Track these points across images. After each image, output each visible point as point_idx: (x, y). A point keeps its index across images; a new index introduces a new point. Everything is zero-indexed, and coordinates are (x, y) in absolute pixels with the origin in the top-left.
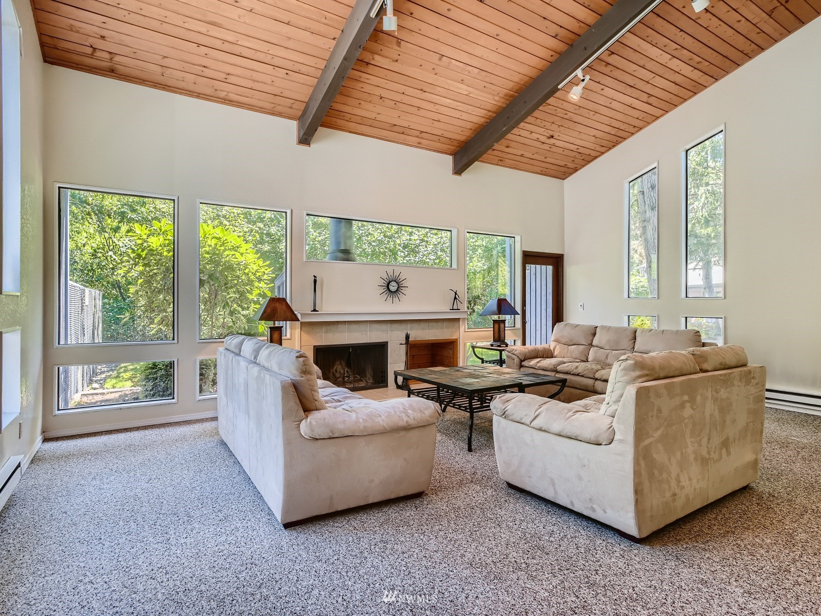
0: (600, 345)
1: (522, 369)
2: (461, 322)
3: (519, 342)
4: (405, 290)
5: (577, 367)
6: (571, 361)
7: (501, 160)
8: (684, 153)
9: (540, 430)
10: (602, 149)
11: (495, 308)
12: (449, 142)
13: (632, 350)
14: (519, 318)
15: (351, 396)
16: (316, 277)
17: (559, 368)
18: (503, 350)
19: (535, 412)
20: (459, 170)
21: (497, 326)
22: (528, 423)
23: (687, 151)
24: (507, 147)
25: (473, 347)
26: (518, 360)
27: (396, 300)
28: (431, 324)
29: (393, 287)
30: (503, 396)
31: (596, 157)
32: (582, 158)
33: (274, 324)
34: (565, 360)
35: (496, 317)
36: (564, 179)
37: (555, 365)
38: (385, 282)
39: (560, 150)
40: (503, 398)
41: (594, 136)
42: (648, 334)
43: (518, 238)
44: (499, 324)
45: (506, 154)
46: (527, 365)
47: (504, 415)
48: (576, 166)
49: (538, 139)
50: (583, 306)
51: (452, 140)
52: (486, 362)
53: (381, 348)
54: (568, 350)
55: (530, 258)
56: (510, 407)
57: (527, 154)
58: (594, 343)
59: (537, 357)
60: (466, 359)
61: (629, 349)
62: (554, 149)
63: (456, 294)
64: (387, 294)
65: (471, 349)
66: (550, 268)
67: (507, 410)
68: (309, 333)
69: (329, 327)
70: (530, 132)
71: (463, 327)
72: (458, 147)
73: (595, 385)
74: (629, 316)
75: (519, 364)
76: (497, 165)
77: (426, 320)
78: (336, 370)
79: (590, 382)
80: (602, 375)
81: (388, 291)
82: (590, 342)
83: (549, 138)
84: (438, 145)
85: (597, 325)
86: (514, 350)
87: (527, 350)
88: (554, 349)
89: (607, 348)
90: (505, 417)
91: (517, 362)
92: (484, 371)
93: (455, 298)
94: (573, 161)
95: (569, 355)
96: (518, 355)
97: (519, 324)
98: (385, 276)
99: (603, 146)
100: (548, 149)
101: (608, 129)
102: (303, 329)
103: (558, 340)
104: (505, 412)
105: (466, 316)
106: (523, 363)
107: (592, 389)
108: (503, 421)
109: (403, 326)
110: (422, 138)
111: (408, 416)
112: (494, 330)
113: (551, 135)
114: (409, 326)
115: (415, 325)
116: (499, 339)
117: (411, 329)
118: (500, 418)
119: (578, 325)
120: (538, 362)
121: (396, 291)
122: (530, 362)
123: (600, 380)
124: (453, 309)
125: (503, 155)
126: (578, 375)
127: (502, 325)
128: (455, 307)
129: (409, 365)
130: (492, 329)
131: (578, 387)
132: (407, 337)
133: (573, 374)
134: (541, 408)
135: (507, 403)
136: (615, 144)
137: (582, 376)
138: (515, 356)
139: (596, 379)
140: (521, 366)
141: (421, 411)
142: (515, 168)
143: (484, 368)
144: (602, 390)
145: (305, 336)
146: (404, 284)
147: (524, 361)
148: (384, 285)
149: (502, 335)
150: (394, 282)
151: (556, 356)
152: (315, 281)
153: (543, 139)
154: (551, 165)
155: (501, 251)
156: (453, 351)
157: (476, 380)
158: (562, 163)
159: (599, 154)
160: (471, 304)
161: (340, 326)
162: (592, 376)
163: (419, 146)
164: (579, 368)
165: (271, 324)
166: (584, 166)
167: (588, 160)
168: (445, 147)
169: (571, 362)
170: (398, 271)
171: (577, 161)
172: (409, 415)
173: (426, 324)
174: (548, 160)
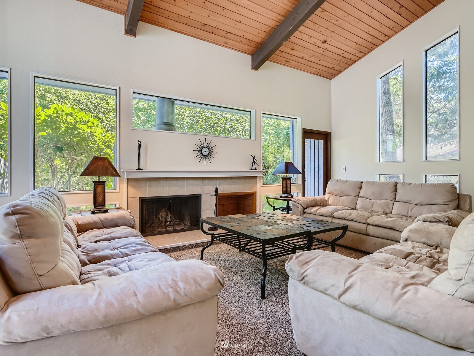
0: (366, 196)
1: (305, 215)
2: (258, 179)
3: (300, 195)
4: (215, 155)
5: (350, 214)
6: (343, 208)
7: (287, 61)
8: (424, 53)
9: (355, 307)
10: (360, 55)
11: (283, 168)
12: (249, 43)
13: (394, 200)
14: (300, 176)
15: (143, 249)
16: (140, 142)
17: (335, 215)
18: (290, 200)
19: (345, 282)
20: (256, 66)
21: (284, 182)
22: (336, 295)
23: (426, 51)
24: (292, 49)
25: (267, 198)
26: (302, 208)
27: (207, 162)
28: (235, 181)
29: (205, 152)
30: (301, 255)
31: (355, 62)
32: (345, 62)
33: (99, 179)
34: (339, 208)
35: (284, 176)
36: (331, 79)
37: (332, 212)
38: (199, 148)
39: (330, 54)
40: (301, 258)
41: (356, 43)
42: (408, 187)
43: (299, 119)
44: (286, 180)
45: (291, 56)
46: (309, 212)
47: (303, 279)
48: (340, 68)
49: (315, 43)
50: (345, 169)
51: (251, 41)
52: (277, 209)
53: (197, 199)
54: (340, 200)
55: (308, 134)
56: (310, 271)
57: (307, 57)
58: (361, 194)
59: (316, 206)
60: (262, 207)
61: (392, 199)
62: (326, 53)
63: (254, 158)
64: (201, 157)
65: (266, 199)
66: (321, 142)
67: (306, 276)
68: (134, 187)
69: (152, 183)
70: (310, 37)
71: (259, 183)
72: (255, 48)
73: (367, 229)
74: (380, 175)
75: (303, 211)
76: (284, 65)
77: (231, 177)
78: (162, 217)
79: (363, 226)
80: (374, 221)
81: (201, 155)
82: (357, 194)
83: (323, 42)
84: (240, 45)
85: (362, 181)
86: (298, 200)
87: (308, 200)
88: (328, 199)
89: (372, 198)
90: (304, 283)
91: (301, 209)
92: (275, 218)
93: (254, 161)
94: (339, 64)
95: (340, 204)
96: (301, 204)
97: (300, 182)
98: (199, 143)
99: (361, 52)
100: (322, 52)
101: (366, 36)
102: (130, 183)
103: (331, 192)
104: (303, 278)
105: (262, 175)
106: (306, 210)
107: (365, 232)
108: (301, 287)
109: (214, 182)
110: (228, 38)
111: (178, 292)
112: (282, 186)
113: (325, 40)
114: (218, 182)
115: (223, 181)
116: (286, 192)
117: (220, 185)
118: (297, 282)
119: (347, 181)
120: (318, 210)
121: (208, 155)
122: (311, 209)
123: (372, 225)
124: (252, 170)
125: (289, 57)
126: (352, 220)
127: (288, 182)
128: (253, 168)
129: (218, 212)
130: (281, 185)
131: (352, 230)
132: (216, 191)
133: (348, 220)
134: (352, 276)
135: (306, 265)
136: (371, 50)
137: (356, 221)
138: (299, 205)
139: (368, 224)
140: (304, 213)
141: (196, 283)
142: (297, 69)
143: (276, 215)
144: (374, 233)
145: (131, 190)
146: (214, 149)
147: (306, 208)
148: (198, 150)
149: (289, 189)
150: (206, 148)
151: (330, 204)
152: (140, 146)
153: (319, 43)
154: (323, 67)
155: (286, 134)
156: (253, 200)
157: (270, 228)
158: (331, 66)
159: (357, 58)
160: (265, 167)
161: (162, 182)
162: (364, 222)
163: (225, 45)
164: (352, 215)
165: (96, 179)
166: (346, 69)
167: (350, 63)
168: (246, 48)
169: (344, 210)
170: (209, 139)
171: (342, 64)
172: (178, 289)
173: (232, 181)
174: (321, 62)
